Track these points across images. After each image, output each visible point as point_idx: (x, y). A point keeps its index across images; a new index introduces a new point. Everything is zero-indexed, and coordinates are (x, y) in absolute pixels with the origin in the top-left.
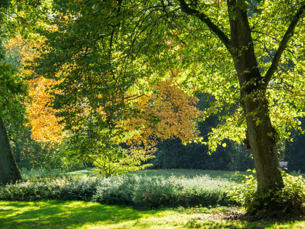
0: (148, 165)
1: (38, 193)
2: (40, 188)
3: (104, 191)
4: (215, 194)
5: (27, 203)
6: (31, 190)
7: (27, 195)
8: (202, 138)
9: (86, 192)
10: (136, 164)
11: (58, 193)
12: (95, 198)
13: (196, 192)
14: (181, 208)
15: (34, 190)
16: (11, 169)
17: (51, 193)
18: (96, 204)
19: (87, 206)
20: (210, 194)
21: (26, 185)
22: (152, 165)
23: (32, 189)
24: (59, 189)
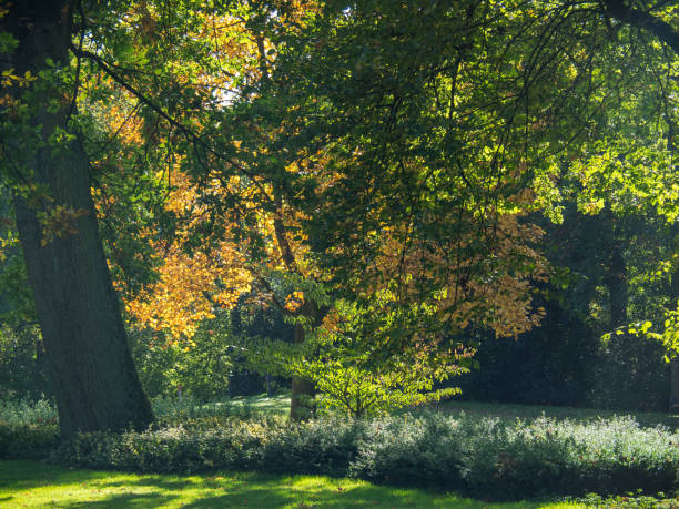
0: (450, 391)
1: (207, 454)
2: (214, 442)
3: (380, 452)
4: (668, 464)
5: (184, 480)
6: (191, 446)
7: (181, 458)
8: (649, 324)
9: (330, 453)
10: (421, 388)
11: (259, 456)
12: (354, 470)
13: (622, 459)
14: (593, 497)
15: (197, 449)
16: (130, 395)
17: (240, 455)
18: (361, 484)
19: (343, 487)
20: (657, 464)
21: (173, 433)
22: (458, 390)
23: (194, 445)
24: (262, 446)
